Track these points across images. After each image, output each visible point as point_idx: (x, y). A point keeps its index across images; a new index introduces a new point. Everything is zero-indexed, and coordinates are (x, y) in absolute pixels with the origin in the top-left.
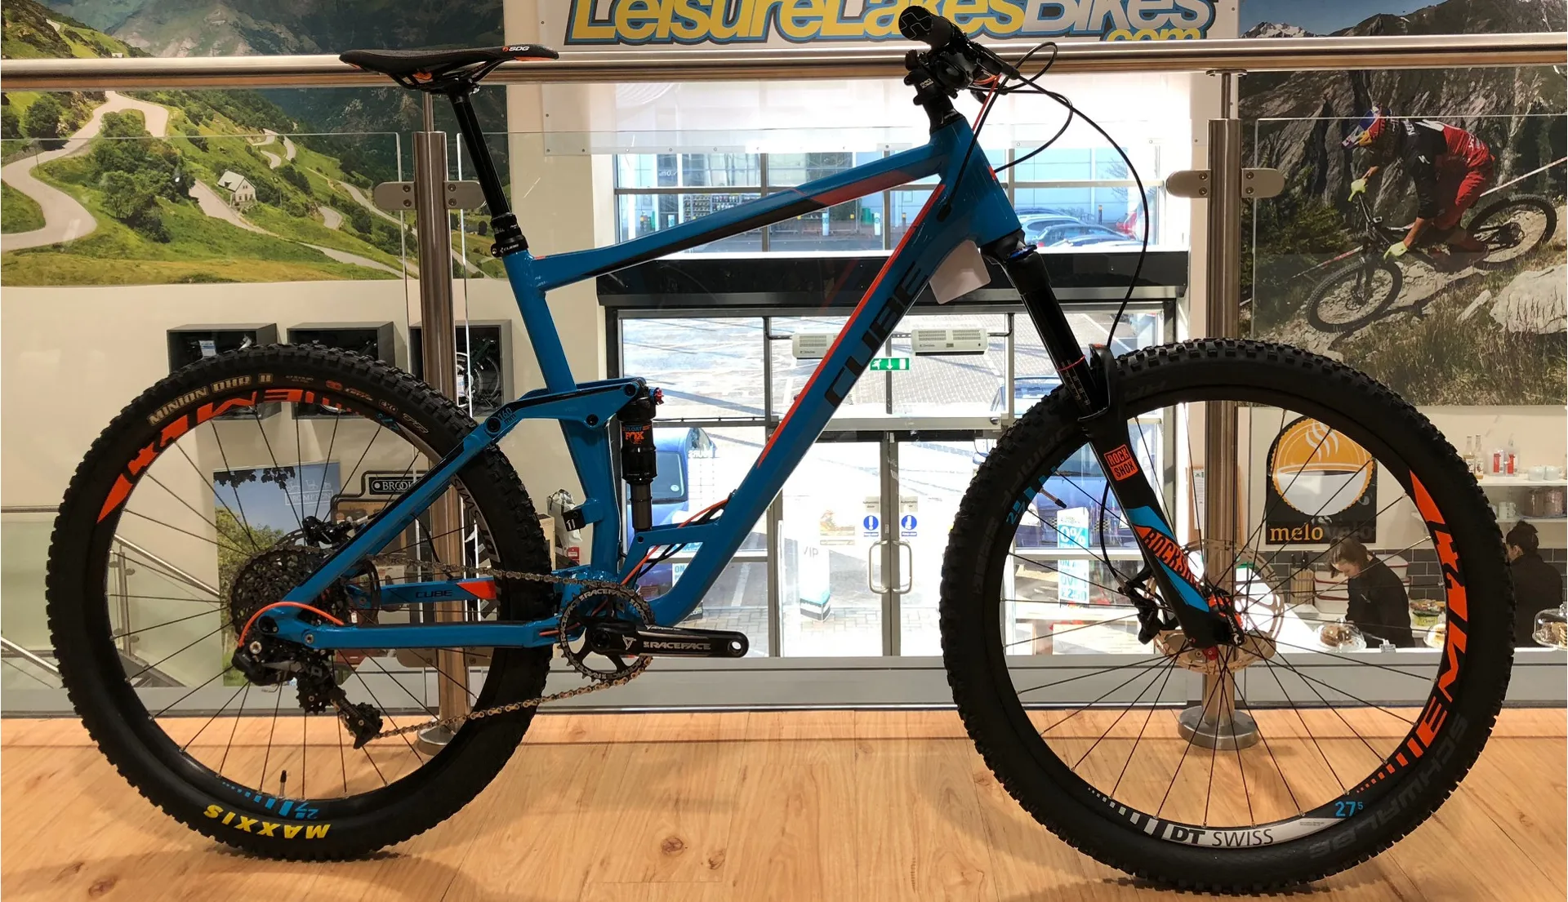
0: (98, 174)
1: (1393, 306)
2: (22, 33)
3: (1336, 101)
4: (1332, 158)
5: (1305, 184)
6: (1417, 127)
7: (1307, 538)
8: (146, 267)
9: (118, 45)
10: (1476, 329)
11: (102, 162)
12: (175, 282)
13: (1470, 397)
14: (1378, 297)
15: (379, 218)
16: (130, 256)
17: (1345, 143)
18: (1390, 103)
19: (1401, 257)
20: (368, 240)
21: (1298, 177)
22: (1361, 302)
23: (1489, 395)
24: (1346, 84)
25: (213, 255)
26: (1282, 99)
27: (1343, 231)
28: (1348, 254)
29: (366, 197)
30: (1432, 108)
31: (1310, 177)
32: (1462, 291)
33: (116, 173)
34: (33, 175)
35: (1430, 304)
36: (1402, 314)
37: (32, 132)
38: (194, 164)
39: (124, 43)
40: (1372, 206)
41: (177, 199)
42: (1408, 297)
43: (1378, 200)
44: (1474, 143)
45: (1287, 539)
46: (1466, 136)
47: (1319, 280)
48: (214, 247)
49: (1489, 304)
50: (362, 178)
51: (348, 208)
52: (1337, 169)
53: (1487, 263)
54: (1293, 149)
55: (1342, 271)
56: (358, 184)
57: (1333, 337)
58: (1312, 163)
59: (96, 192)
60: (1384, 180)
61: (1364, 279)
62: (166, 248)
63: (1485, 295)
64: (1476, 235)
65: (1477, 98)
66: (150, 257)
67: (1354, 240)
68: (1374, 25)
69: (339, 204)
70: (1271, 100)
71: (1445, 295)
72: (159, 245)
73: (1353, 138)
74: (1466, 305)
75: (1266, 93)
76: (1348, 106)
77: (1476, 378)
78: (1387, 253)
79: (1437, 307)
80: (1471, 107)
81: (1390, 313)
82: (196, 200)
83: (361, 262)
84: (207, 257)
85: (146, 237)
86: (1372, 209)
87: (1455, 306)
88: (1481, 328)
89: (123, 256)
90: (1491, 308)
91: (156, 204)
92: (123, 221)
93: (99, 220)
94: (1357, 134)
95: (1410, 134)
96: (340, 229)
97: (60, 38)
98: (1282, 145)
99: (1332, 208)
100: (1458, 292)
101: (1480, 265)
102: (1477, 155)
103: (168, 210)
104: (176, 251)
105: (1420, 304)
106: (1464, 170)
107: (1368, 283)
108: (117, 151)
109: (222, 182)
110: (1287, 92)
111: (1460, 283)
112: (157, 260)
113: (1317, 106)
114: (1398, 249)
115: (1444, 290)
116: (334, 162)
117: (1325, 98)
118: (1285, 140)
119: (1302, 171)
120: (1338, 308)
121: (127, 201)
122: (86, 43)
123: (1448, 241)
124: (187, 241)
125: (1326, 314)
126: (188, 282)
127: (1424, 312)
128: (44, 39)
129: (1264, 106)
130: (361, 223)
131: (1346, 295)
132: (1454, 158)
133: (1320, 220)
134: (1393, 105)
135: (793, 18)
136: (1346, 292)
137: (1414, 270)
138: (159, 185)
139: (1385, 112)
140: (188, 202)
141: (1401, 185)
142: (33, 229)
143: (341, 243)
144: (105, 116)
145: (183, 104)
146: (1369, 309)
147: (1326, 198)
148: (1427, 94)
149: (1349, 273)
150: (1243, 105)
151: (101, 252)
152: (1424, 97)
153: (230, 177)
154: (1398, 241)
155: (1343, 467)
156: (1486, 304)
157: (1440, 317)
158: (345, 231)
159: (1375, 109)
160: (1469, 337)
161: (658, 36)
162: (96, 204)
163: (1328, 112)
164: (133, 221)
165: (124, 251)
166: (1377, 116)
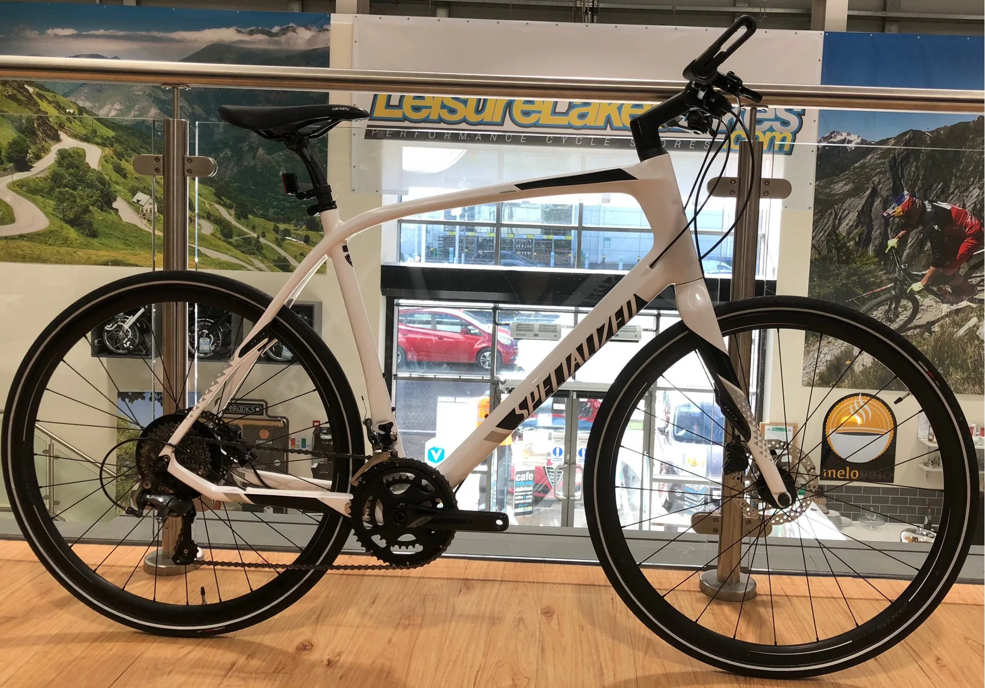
0: (52, 189)
1: (913, 324)
2: (8, 93)
3: (880, 186)
4: (876, 224)
5: (857, 240)
6: (933, 206)
7: (847, 477)
8: (81, 253)
9: (71, 104)
10: (967, 343)
11: (55, 181)
12: (99, 265)
13: (961, 388)
14: (902, 318)
15: (239, 229)
16: (70, 245)
17: (885, 214)
18: (916, 189)
19: (919, 292)
20: (230, 243)
21: (852, 235)
23: (974, 387)
24: (887, 175)
25: (126, 248)
26: (844, 182)
27: (881, 273)
28: (884, 288)
29: (230, 215)
30: (944, 195)
31: (860, 235)
32: (958, 318)
33: (64, 190)
34: (9, 187)
35: (937, 324)
36: (918, 330)
37: (10, 160)
38: (117, 186)
39: (75, 103)
40: (901, 257)
41: (104, 209)
42: (922, 319)
43: (905, 254)
44: (971, 219)
45: (834, 476)
46: (966, 213)
47: (864, 304)
48: (127, 243)
49: (976, 327)
50: (228, 202)
51: (218, 221)
52: (878, 231)
53: (976, 299)
54: (850, 216)
55: (879, 299)
56: (225, 205)
58: (862, 226)
59: (50, 201)
60: (909, 241)
61: (893, 306)
62: (95, 241)
63: (974, 320)
64: (970, 280)
65: (974, 189)
66: (83, 247)
67: (888, 279)
68: (907, 136)
69: (212, 218)
70: (837, 182)
71: (947, 319)
72: (90, 239)
73: (890, 211)
74: (961, 326)
75: (834, 177)
76: (888, 190)
77: (966, 376)
78: (910, 289)
79: (942, 326)
80: (970, 195)
81: (911, 329)
82: (117, 210)
83: (224, 257)
84: (122, 249)
85: (82, 233)
86: (901, 260)
87: (953, 327)
88: (970, 342)
89: (66, 245)
90: (978, 329)
91: (90, 212)
92: (67, 222)
93: (51, 221)
94: (893, 209)
95: (928, 210)
96: (212, 235)
97: (33, 98)
98: (843, 213)
99: (875, 257)
100: (956, 317)
101: (971, 301)
102: (973, 226)
103: (98, 216)
104: (102, 244)
105: (931, 324)
106: (963, 237)
107: (896, 308)
108: (66, 175)
109: (135, 200)
110: (847, 178)
111: (957, 311)
112: (88, 249)
113: (868, 188)
114: (917, 286)
115: (946, 316)
116: (210, 190)
117: (873, 183)
118: (845, 210)
119: (855, 231)
121: (71, 208)
122: (50, 102)
123: (951, 283)
124: (109, 237)
126: (108, 265)
127: (933, 330)
128: (22, 98)
129: (832, 186)
130: (226, 231)
131: (881, 316)
132: (957, 228)
133: (866, 264)
134: (919, 190)
135: (522, 111)
136: (881, 313)
137: (928, 301)
138: (92, 199)
139: (912, 195)
140: (111, 211)
141: (920, 244)
142: (7, 224)
143: (212, 245)
144: (59, 151)
145: (112, 146)
146: (895, 325)
147: (871, 250)
148: (941, 184)
149: (884, 301)
150: (818, 185)
151: (51, 242)
152: (939, 186)
153: (140, 196)
154: (917, 281)
155: (873, 431)
156: (974, 326)
157: (943, 333)
158: (215, 236)
159: (906, 192)
160: (962, 348)
161: (431, 118)
162: (50, 210)
163: (874, 193)
164: (74, 222)
165: (66, 242)
166: (907, 198)
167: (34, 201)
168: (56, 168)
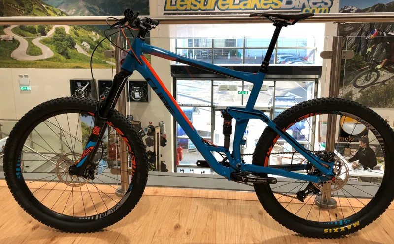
0: (54, 42)
1: (377, 82)
3: (365, 27)
4: (363, 43)
5: (354, 49)
6: (387, 35)
7: (349, 140)
8: (65, 64)
9: (58, 11)
11: (55, 39)
12: (72, 69)
14: (373, 79)
16: (62, 62)
17: (366, 38)
19: (380, 69)
22: (368, 81)
27: (364, 62)
28: (365, 68)
30: (392, 30)
31: (356, 47)
33: (58, 42)
34: (40, 42)
35: (387, 81)
36: (379, 84)
37: (39, 32)
38: (75, 40)
39: (60, 10)
40: (373, 55)
41: (72, 48)
42: (381, 79)
45: (344, 140)
47: (357, 74)
48: (82, 61)
52: (364, 45)
54: (352, 40)
57: (360, 89)
59: (54, 46)
60: (377, 49)
62: (69, 60)
67: (367, 64)
68: (377, 6)
70: (347, 26)
72: (68, 60)
73: (369, 37)
75: (345, 25)
76: (368, 29)
78: (376, 68)
79: (389, 82)
82: (76, 49)
84: (79, 62)
85: (65, 57)
91: (67, 49)
92: (59, 53)
93: (54, 53)
95: (385, 36)
97: (45, 9)
98: (349, 38)
99: (362, 56)
103: (70, 51)
104: (72, 61)
105: (384, 81)
107: (370, 75)
108: (58, 36)
109: (82, 44)
112: (67, 63)
113: (359, 29)
114: (379, 67)
115: (391, 78)
117: (362, 26)
119: (354, 46)
120: (361, 82)
121: (61, 49)
122: (51, 10)
124: (74, 58)
125: (358, 83)
126: (75, 68)
127: (385, 84)
129: (345, 28)
133: (358, 59)
134: (381, 28)
135: (221, 4)
136: (364, 78)
137: (383, 73)
138: (68, 45)
139: (378, 30)
140: (74, 49)
141: (381, 50)
142: (40, 55)
144: (55, 28)
145: (74, 26)
146: (370, 82)
147: (360, 53)
149: (365, 73)
151: (55, 61)
152: (390, 26)
153: (84, 43)
154: (379, 65)
157: (389, 85)
159: (375, 29)
162: (54, 49)
163: (362, 30)
164: (62, 54)
165: (60, 61)
166: (376, 31)
167: (48, 46)
168: (55, 34)
